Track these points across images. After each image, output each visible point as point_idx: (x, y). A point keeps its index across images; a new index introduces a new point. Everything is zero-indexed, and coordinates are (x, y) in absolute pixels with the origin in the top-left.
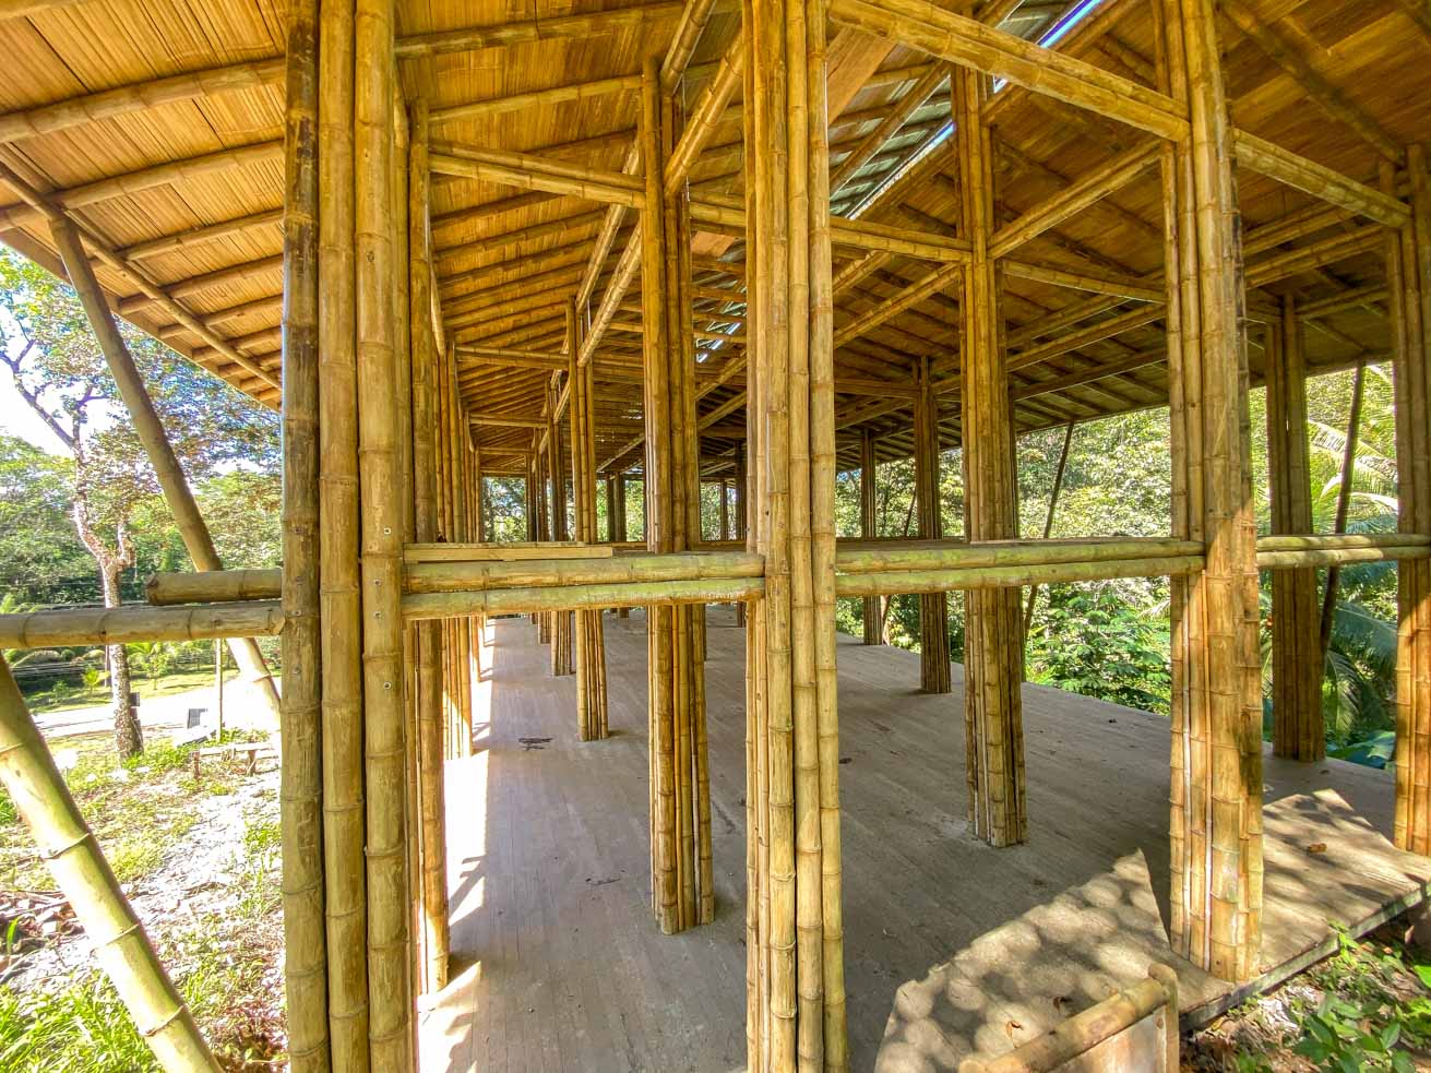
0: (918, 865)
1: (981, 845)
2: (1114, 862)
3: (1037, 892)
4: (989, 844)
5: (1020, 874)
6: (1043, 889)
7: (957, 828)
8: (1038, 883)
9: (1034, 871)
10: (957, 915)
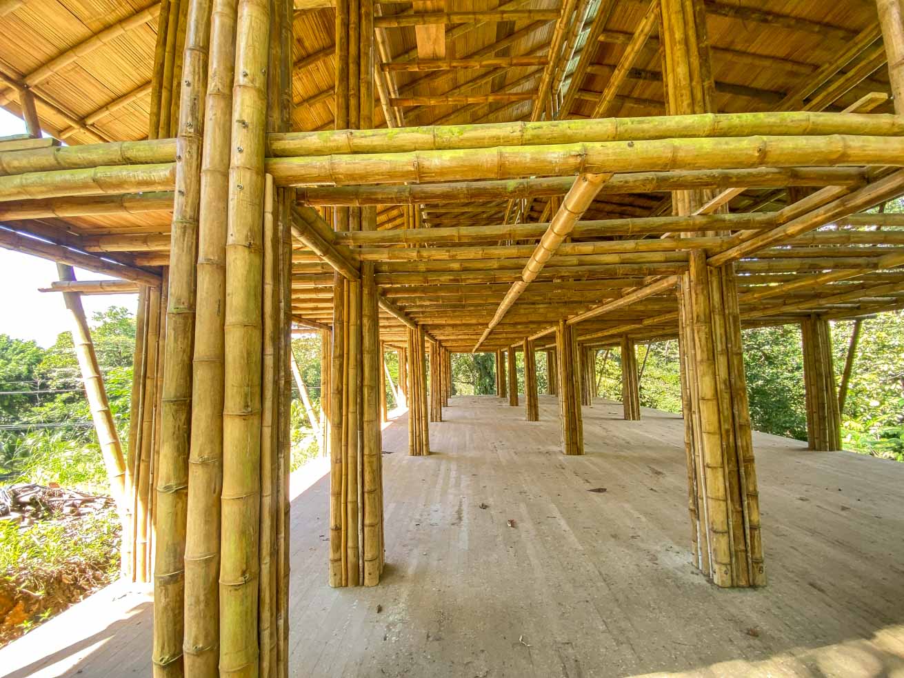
0: (608, 585)
1: (700, 580)
2: (879, 628)
3: (744, 644)
4: (711, 581)
5: (733, 620)
6: (757, 642)
7: (678, 560)
8: (753, 633)
9: (755, 619)
10: (619, 643)
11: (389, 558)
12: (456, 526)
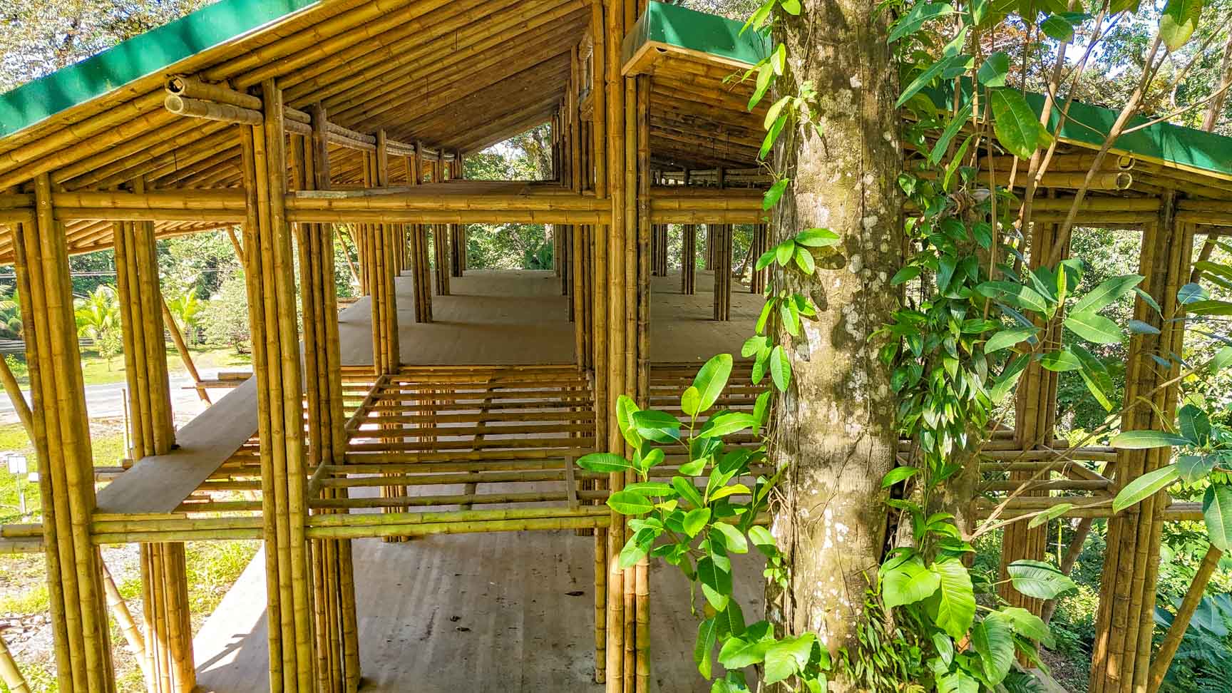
11: (364, 673)
12: (423, 642)
